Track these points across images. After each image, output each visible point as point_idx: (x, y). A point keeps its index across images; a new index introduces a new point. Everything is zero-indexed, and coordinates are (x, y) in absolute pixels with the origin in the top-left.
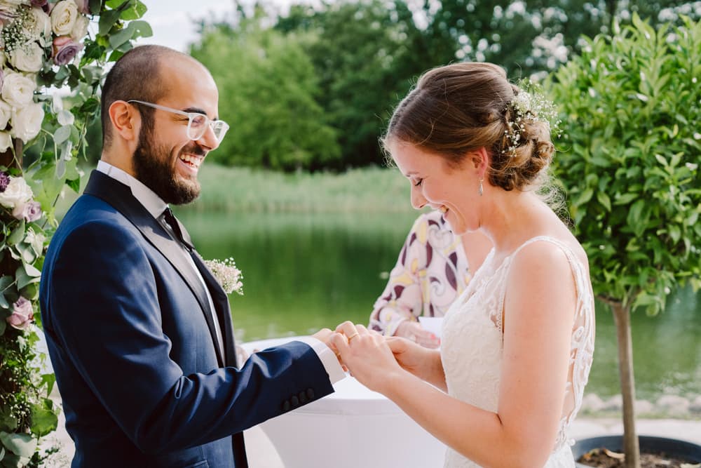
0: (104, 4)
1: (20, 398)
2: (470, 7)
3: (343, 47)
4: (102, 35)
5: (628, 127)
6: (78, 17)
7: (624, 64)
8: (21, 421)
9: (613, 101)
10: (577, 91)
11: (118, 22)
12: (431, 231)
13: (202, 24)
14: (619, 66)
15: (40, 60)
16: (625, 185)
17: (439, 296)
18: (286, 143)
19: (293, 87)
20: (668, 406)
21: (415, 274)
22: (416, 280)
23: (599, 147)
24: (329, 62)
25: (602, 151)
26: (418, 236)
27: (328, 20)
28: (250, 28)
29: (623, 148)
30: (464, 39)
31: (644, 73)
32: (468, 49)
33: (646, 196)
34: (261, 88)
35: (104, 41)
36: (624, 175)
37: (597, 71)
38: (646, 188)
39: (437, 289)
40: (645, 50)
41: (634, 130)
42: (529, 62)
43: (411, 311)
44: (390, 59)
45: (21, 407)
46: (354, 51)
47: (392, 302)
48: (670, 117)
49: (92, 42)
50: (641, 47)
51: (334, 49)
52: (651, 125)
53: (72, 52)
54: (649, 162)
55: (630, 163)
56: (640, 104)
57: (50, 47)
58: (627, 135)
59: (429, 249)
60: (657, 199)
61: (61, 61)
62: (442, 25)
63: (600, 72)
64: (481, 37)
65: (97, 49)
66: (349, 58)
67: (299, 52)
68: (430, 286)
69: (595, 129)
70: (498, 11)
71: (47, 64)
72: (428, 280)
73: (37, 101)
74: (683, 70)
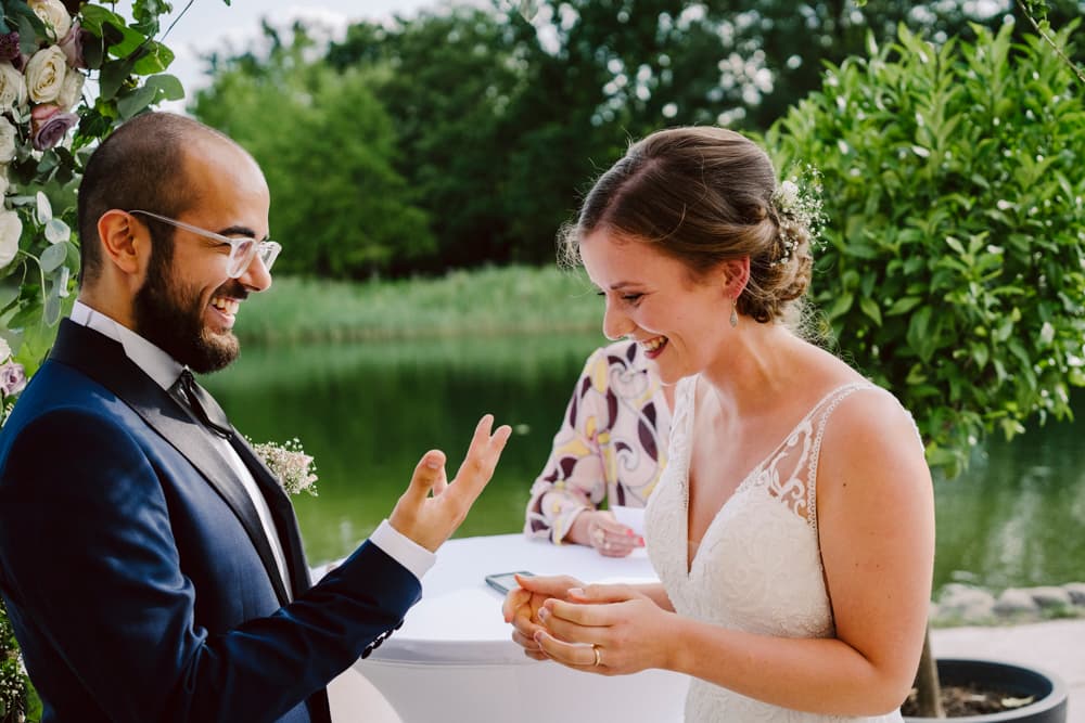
0: (106, 52)
1: (9, 668)
2: (623, 16)
3: (433, 84)
4: (105, 100)
5: (900, 197)
6: (67, 73)
7: (888, 101)
8: (12, 704)
9: (877, 159)
10: (817, 145)
11: (130, 79)
12: (613, 371)
13: (214, 59)
14: (880, 105)
15: (11, 144)
16: (901, 285)
17: (630, 470)
18: (353, 235)
19: (358, 150)
20: (962, 608)
21: (591, 439)
22: (594, 449)
23: (858, 229)
24: (412, 109)
25: (862, 235)
26: (594, 381)
27: (407, 45)
28: (289, 62)
29: (894, 229)
30: (615, 65)
31: (922, 114)
32: (622, 80)
33: (933, 301)
34: (311, 153)
35: (109, 109)
36: (899, 270)
37: (848, 114)
38: (933, 288)
39: (626, 460)
40: (921, 79)
41: (909, 200)
42: (715, 95)
43: (588, 495)
44: (504, 100)
45: (11, 683)
46: (448, 90)
47: (559, 483)
48: (963, 179)
49: (90, 110)
50: (914, 74)
51: (419, 89)
52: (936, 192)
53: (61, 127)
54: (936, 249)
55: (906, 251)
56: (916, 161)
57: (27, 123)
58: (900, 210)
59: (612, 400)
60: (949, 304)
61: (44, 143)
62: (583, 46)
63: (852, 115)
64: (643, 61)
65: (100, 121)
66: (442, 101)
67: (368, 97)
68: (615, 457)
69: (850, 201)
70: (665, 21)
71: (24, 150)
72: (613, 448)
73: (11, 206)
74: (980, 108)
